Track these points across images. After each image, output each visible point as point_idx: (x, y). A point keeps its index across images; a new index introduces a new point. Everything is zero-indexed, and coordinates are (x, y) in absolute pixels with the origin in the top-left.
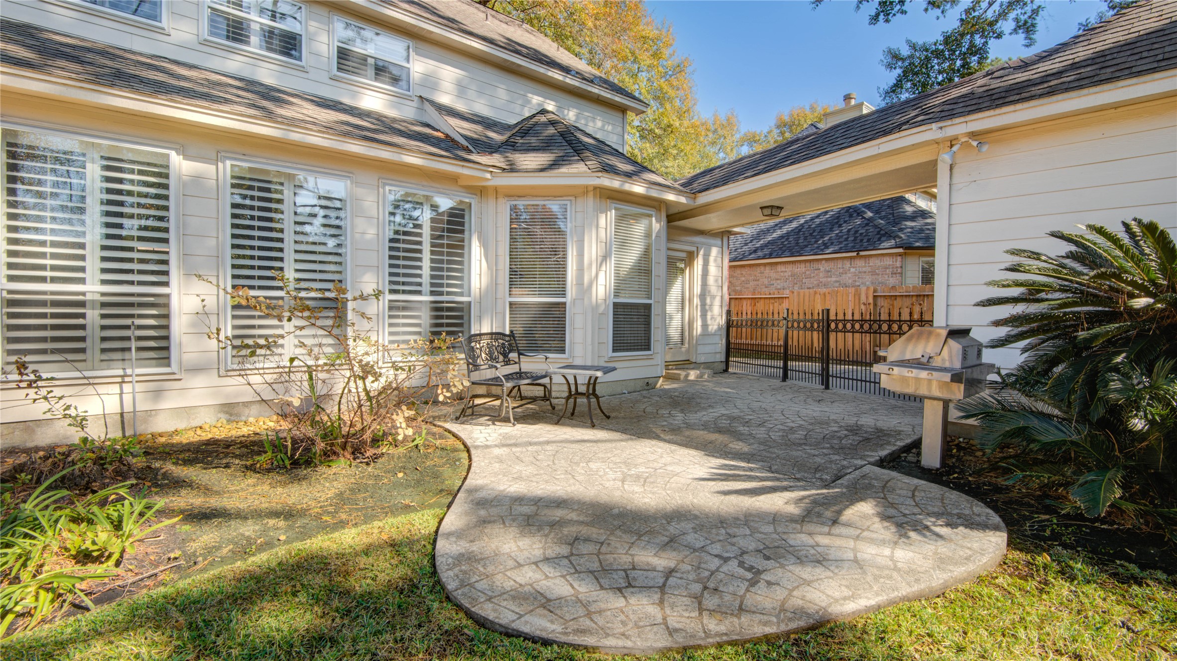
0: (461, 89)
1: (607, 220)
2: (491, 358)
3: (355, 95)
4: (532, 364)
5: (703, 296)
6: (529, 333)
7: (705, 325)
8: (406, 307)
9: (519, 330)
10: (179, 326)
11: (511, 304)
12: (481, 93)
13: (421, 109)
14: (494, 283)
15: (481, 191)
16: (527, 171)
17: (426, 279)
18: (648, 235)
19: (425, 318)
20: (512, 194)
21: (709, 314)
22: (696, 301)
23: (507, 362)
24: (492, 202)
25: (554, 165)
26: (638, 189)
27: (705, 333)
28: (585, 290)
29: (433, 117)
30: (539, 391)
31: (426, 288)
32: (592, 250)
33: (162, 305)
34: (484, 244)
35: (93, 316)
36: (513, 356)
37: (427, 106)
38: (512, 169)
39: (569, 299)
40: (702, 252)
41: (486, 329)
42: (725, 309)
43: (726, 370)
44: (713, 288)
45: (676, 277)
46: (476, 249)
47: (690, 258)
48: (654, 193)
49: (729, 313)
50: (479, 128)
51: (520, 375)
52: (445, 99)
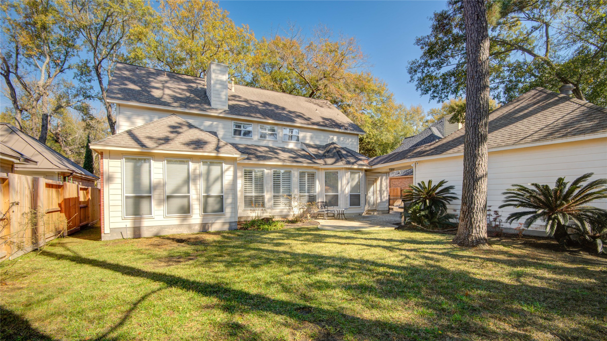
0: (311, 138)
1: (348, 174)
2: (321, 206)
3: (288, 145)
4: (331, 208)
5: (380, 191)
6: (330, 202)
7: (381, 199)
8: (303, 196)
9: (327, 201)
10: (266, 200)
11: (326, 195)
12: (316, 138)
13: (302, 145)
14: (321, 190)
15: (318, 169)
16: (329, 164)
17: (306, 190)
18: (359, 176)
19: (306, 199)
20: (325, 169)
21: (383, 196)
22: (378, 192)
23: (325, 208)
24: (321, 171)
25: (335, 162)
26: (356, 167)
27: (382, 202)
28: (343, 191)
29: (305, 147)
30: (332, 215)
31: (306, 191)
32: (344, 181)
33: (263, 197)
34: (319, 181)
35: (253, 198)
36: (326, 207)
37: (303, 145)
38: (326, 164)
39: (339, 194)
40: (380, 178)
41: (320, 201)
42: (388, 195)
43: (389, 213)
44: (384, 188)
45: (371, 186)
46: (317, 182)
47: (376, 180)
48: (360, 167)
49: (389, 196)
50: (316, 150)
51: (328, 211)
52: (307, 142)
